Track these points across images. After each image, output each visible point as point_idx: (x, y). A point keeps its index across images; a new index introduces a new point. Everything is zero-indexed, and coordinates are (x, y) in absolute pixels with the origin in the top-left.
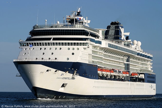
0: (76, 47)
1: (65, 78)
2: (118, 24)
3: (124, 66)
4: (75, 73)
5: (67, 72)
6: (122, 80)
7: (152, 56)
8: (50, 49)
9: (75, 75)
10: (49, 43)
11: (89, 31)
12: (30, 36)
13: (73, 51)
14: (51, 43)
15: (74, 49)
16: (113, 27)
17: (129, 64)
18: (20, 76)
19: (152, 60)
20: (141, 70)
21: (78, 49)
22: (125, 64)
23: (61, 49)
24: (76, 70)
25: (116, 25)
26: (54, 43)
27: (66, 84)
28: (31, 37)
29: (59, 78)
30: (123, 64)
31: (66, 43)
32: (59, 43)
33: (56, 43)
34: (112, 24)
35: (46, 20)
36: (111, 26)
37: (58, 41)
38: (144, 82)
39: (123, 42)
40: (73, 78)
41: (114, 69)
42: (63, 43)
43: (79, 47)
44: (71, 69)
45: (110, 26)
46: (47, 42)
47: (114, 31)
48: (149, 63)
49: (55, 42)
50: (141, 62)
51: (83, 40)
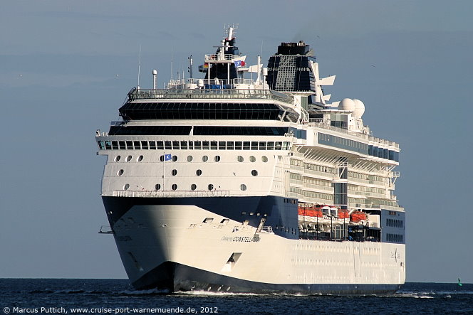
0: (258, 153)
1: (240, 239)
2: (302, 50)
3: (333, 193)
4: (261, 224)
5: (246, 223)
6: (327, 237)
7: (397, 150)
8: (190, 159)
9: (262, 231)
10: (184, 143)
11: (284, 107)
12: (121, 119)
13: (254, 166)
14: (191, 143)
15: (253, 159)
16: (288, 60)
17: (346, 184)
18: (109, 233)
19: (398, 164)
20: (367, 201)
21: (265, 159)
22: (334, 185)
23: (218, 159)
24: (264, 217)
25: (298, 55)
26: (197, 143)
27: (239, 254)
28: (123, 123)
29: (226, 239)
30: (330, 185)
31: (230, 143)
32: (214, 144)
33: (206, 143)
34: (284, 49)
35: (155, 72)
36: (283, 59)
37: (210, 138)
38: (379, 241)
39: (329, 115)
40: (256, 239)
41: (321, 204)
42: (222, 144)
43: (266, 152)
44: (255, 214)
45: (278, 59)
46: (180, 138)
47: (292, 76)
48: (386, 173)
49: (202, 138)
50: (368, 173)
51: (274, 132)
